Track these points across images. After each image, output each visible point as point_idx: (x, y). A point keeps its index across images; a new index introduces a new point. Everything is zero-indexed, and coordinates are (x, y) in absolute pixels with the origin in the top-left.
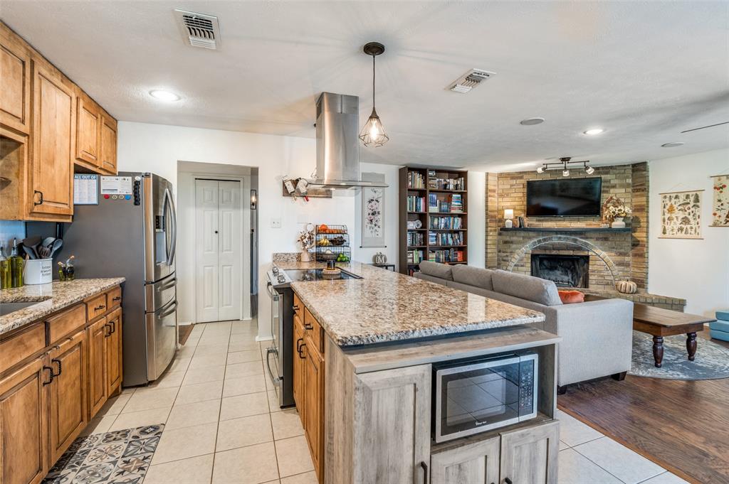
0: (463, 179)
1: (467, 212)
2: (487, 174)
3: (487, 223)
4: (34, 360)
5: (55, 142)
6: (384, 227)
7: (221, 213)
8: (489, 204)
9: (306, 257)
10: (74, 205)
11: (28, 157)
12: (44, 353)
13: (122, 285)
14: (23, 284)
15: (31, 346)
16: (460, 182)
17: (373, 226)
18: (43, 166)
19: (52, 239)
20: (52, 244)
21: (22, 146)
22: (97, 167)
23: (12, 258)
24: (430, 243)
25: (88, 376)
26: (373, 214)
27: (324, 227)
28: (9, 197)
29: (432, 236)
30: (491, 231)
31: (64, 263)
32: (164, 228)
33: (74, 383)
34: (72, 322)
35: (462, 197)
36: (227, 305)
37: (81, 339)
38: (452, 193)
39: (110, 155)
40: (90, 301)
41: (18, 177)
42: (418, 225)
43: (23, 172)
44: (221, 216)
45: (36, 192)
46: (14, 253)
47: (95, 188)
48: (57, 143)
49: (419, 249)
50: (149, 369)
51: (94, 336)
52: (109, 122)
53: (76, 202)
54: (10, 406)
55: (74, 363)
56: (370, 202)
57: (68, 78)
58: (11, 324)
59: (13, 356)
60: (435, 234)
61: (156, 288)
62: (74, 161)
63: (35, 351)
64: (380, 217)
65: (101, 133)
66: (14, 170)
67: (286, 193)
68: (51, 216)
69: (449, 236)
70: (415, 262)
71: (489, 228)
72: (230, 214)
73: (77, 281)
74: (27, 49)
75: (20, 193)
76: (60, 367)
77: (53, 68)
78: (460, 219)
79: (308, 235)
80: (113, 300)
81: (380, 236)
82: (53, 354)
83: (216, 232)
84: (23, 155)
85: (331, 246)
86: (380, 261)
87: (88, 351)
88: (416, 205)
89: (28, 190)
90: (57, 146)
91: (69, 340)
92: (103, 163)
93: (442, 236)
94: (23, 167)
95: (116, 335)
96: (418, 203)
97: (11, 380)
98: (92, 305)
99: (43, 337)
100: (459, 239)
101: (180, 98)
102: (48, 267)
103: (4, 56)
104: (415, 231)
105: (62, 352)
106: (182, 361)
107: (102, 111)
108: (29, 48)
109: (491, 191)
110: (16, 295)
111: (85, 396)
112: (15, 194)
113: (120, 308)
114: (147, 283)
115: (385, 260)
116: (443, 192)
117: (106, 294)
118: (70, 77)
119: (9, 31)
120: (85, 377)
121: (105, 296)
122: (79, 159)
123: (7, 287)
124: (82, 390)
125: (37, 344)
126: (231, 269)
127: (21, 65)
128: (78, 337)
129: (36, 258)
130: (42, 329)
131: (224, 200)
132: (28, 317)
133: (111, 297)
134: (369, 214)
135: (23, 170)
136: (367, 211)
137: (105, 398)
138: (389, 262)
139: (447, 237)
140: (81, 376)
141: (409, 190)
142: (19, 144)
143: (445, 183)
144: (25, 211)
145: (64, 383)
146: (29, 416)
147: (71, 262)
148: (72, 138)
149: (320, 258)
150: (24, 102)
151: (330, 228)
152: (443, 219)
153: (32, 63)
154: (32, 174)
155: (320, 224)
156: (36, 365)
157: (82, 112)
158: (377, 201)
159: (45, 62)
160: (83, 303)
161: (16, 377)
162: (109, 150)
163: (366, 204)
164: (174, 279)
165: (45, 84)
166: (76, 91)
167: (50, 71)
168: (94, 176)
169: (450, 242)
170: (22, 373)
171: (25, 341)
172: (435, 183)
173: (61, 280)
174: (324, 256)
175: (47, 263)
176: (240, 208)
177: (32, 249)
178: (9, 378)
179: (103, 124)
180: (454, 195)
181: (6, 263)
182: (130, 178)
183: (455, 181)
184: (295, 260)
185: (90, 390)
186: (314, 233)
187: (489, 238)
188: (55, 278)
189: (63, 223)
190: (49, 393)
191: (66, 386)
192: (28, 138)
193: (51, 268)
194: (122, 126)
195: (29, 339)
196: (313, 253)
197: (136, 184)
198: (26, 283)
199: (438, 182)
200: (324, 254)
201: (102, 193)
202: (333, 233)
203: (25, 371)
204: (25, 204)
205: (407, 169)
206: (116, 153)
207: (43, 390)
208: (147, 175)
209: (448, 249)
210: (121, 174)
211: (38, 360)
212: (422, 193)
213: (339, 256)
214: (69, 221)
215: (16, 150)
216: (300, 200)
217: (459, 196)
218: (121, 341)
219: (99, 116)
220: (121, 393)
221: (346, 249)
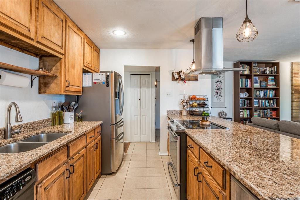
0: (276, 67)
1: (279, 87)
2: (292, 64)
3: (292, 94)
4: (62, 166)
5: (75, 58)
6: (224, 97)
7: (141, 90)
8: (294, 82)
9: (184, 113)
10: (83, 87)
11: (64, 65)
12: (67, 162)
13: (101, 125)
14: (63, 123)
15: (61, 159)
16: (274, 69)
17: (218, 96)
18: (70, 69)
19: (74, 103)
20: (74, 105)
21: (62, 60)
22: (92, 70)
23: (59, 111)
24: (254, 106)
25: (87, 171)
26: (218, 89)
27: (194, 97)
28: (57, 84)
29: (255, 102)
30: (295, 98)
31: (79, 114)
32: (119, 98)
33: (80, 175)
34: (80, 145)
35: (275, 78)
36: (144, 134)
37: (84, 153)
38: (268, 75)
39: (97, 65)
40: (88, 133)
41: (60, 74)
42: (246, 95)
43: (62, 72)
44: (141, 91)
45: (67, 81)
46: (60, 109)
47: (91, 79)
48: (76, 58)
49: (247, 109)
50: (112, 166)
51: (89, 151)
52: (96, 49)
53: (83, 86)
54: (50, 192)
55: (80, 166)
56: (216, 83)
57: (80, 29)
58: (51, 149)
59: (52, 166)
60: (258, 101)
61: (115, 126)
62: (83, 67)
63: (62, 162)
64: (222, 91)
65: (93, 54)
66: (59, 71)
67: (174, 79)
68: (73, 92)
69: (267, 101)
70: (244, 117)
71: (294, 97)
72: (146, 91)
73: (83, 122)
74: (64, 15)
75: (61, 81)
76: (74, 169)
77: (74, 24)
78: (274, 92)
79: (185, 101)
80: (98, 132)
81: (223, 101)
82: (71, 162)
83: (140, 99)
84: (62, 64)
85: (198, 107)
86: (223, 115)
87: (87, 158)
88: (245, 84)
89: (64, 80)
90: (76, 60)
91: (78, 154)
92: (94, 69)
93: (262, 102)
94: (62, 69)
95: (98, 150)
96: (246, 82)
97: (51, 178)
98: (88, 136)
99: (66, 154)
100: (273, 103)
101: (126, 34)
102: (72, 116)
103: (54, 17)
104: (244, 98)
105: (75, 160)
106: (126, 162)
107: (94, 45)
108: (65, 15)
109: (295, 73)
110: (59, 129)
111: (85, 181)
112: (59, 82)
113: (100, 136)
114: (112, 124)
115: (226, 115)
116: (263, 75)
117: (95, 130)
118: (81, 28)
119: (57, 6)
120: (85, 172)
121: (94, 131)
122: (84, 66)
123: (57, 125)
124: (84, 178)
125: (63, 158)
126: (146, 117)
127: (61, 22)
128: (82, 152)
129: (68, 112)
130: (66, 150)
131: (143, 84)
132: (59, 144)
133: (97, 131)
134: (216, 89)
135: (62, 71)
136: (215, 88)
137: (94, 181)
138: (228, 116)
139: (265, 102)
140: (83, 171)
141: (241, 75)
142: (61, 59)
143: (263, 70)
144: (63, 90)
145: (76, 176)
146: (60, 196)
147: (81, 114)
148: (82, 57)
149: (192, 114)
150: (62, 39)
151: (197, 97)
152: (262, 92)
153: (66, 21)
154: (65, 73)
155: (192, 95)
156: (63, 168)
157: (86, 45)
158: (220, 82)
159: (71, 21)
160: (85, 135)
161: (53, 176)
162: (97, 62)
163: (214, 84)
164: (123, 122)
165: (71, 31)
166: (83, 35)
167: (73, 25)
168: (90, 74)
169: (268, 105)
170: (56, 174)
171: (58, 156)
172: (257, 70)
173: (77, 122)
174: (195, 113)
175: (72, 114)
176: (150, 87)
177: (66, 107)
178: (50, 177)
179: (94, 50)
180: (269, 77)
181: (57, 113)
182: (105, 74)
183: (271, 68)
184: (178, 114)
185: (87, 178)
186: (189, 100)
187: (294, 103)
188: (75, 121)
189: (78, 95)
190: (69, 182)
191: (77, 177)
192: (64, 56)
193: (74, 116)
194: (102, 51)
195: (60, 155)
196: (188, 111)
197: (107, 77)
198: (64, 123)
199: (259, 69)
200: (195, 111)
201: (93, 81)
202: (199, 100)
203: (58, 172)
204: (62, 87)
205: (239, 63)
206: (99, 64)
207: (66, 181)
208: (112, 72)
209: (267, 109)
210: (101, 72)
211: (64, 166)
212: (248, 77)
213: (203, 113)
214: (81, 94)
215: (59, 62)
216: (181, 82)
217: (273, 77)
218: (101, 152)
219: (93, 47)
220: (100, 177)
221: (206, 109)
